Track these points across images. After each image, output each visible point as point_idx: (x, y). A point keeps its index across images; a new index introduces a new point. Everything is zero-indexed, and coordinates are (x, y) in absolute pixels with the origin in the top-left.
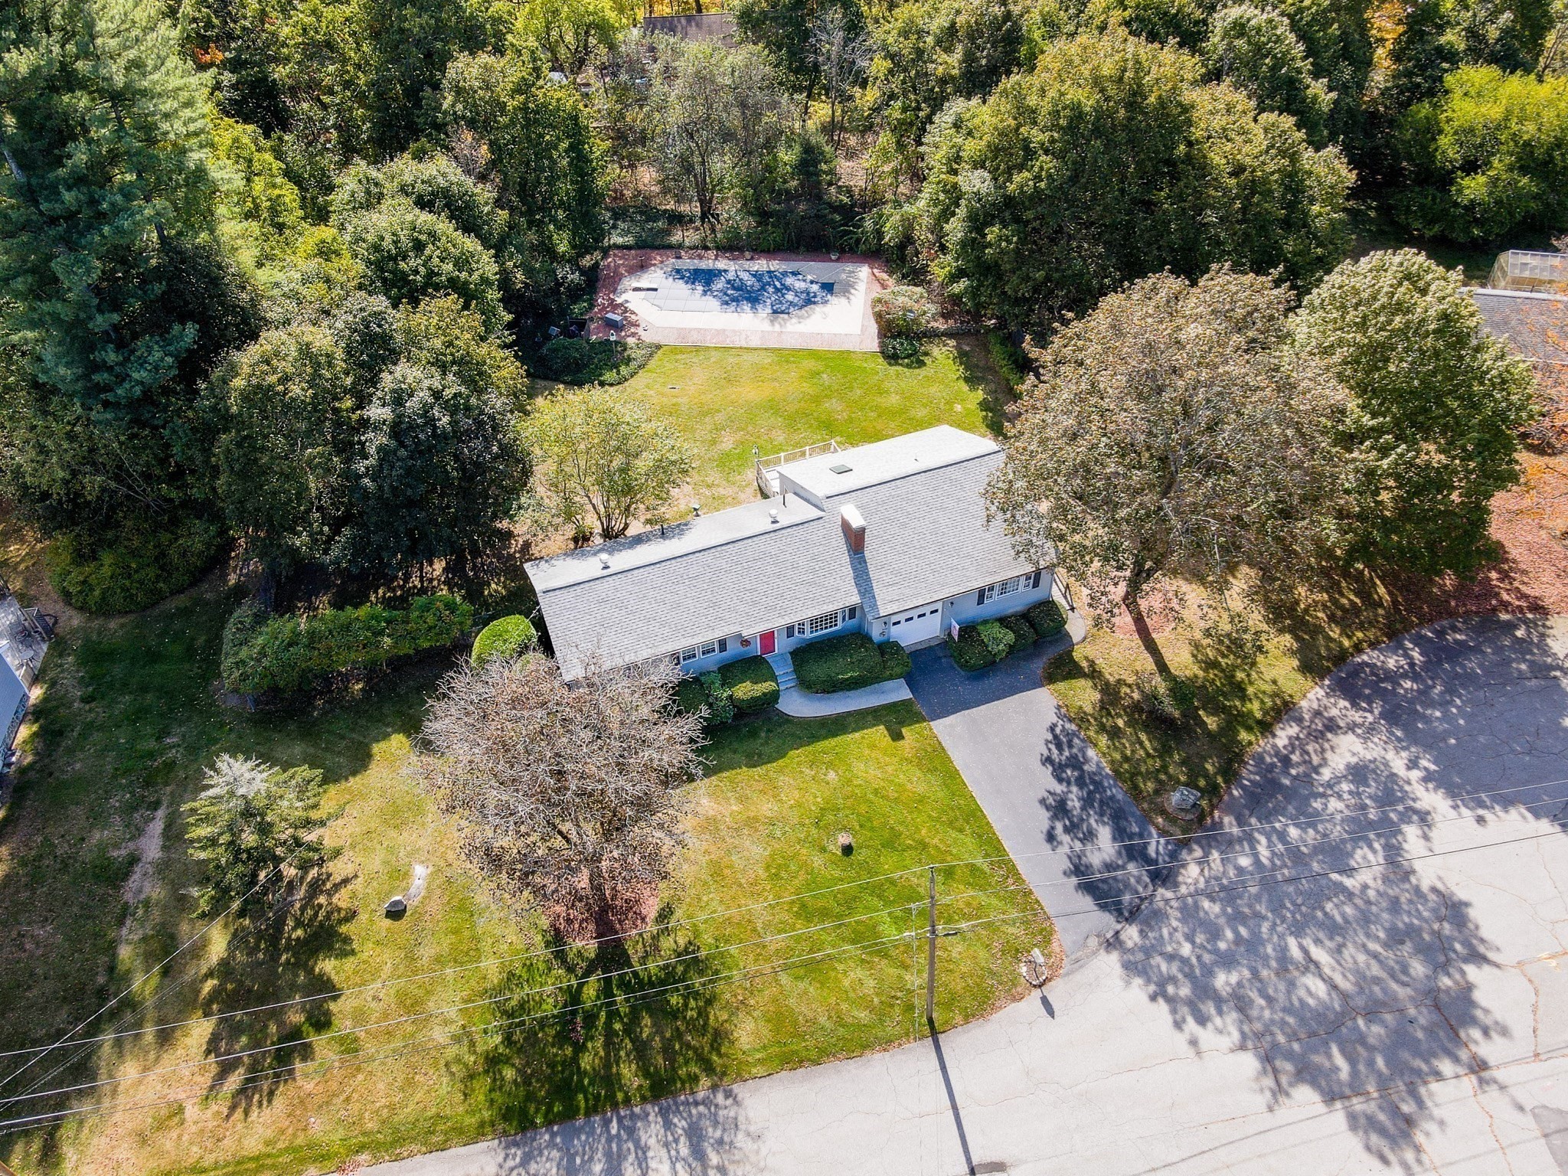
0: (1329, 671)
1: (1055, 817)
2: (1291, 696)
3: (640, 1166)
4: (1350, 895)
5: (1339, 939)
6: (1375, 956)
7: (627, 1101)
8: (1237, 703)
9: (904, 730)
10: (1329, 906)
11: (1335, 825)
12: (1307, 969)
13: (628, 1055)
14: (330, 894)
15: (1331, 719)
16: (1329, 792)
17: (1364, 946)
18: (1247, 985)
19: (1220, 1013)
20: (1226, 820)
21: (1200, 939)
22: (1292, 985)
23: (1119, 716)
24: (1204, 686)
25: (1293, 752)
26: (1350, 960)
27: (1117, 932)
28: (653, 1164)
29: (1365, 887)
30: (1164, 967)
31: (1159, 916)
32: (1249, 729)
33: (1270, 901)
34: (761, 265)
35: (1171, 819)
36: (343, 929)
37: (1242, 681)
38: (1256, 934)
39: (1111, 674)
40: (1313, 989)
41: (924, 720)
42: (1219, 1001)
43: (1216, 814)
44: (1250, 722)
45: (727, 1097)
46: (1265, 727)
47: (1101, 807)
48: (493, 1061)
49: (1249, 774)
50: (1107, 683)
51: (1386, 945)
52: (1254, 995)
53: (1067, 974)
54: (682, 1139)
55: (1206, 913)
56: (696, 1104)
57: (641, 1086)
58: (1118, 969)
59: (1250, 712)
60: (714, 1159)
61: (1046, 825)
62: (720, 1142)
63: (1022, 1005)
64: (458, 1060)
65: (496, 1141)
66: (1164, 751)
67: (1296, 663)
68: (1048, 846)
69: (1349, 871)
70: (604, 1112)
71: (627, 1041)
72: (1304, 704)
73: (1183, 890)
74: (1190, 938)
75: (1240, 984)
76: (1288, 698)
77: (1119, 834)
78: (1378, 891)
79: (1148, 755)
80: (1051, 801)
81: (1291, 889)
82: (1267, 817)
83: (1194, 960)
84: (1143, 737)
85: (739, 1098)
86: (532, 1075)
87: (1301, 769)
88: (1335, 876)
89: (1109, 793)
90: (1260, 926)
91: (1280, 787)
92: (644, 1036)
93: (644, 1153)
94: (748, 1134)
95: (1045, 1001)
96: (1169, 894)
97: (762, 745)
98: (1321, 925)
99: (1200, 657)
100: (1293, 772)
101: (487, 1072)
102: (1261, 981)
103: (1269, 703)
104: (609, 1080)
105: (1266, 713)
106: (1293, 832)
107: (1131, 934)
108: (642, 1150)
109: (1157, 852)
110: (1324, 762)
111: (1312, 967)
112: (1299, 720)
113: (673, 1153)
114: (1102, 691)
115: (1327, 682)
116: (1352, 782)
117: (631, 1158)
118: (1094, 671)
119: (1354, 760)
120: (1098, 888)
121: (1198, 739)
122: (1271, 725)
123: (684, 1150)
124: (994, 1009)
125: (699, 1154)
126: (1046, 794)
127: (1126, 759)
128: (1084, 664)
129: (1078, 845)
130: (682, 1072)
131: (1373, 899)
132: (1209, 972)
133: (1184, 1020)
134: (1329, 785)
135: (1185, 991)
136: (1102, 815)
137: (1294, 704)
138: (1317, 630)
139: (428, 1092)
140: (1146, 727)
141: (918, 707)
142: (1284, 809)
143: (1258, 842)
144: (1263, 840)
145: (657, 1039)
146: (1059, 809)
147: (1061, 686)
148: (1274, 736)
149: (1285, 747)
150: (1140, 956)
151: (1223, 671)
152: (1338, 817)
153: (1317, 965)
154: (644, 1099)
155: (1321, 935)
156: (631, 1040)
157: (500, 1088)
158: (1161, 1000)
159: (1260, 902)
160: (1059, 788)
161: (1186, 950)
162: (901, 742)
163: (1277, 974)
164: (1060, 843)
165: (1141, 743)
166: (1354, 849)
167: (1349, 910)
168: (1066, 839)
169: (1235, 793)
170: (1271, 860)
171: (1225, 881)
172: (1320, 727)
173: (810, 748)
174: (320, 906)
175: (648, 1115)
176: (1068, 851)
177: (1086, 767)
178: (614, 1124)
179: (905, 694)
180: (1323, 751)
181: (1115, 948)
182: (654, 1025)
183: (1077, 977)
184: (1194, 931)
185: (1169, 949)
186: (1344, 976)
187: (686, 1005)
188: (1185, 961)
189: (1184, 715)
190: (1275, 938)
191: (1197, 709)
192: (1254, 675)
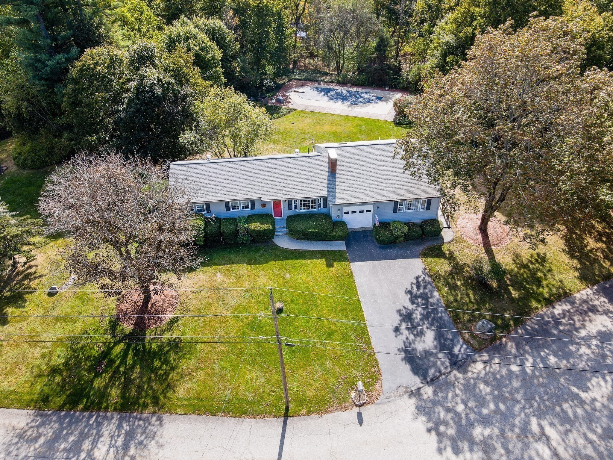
0: (598, 282)
1: (403, 320)
2: (570, 290)
3: (93, 444)
4: (582, 402)
5: (568, 426)
6: (591, 442)
7: (106, 408)
8: (534, 287)
9: (334, 263)
10: (565, 406)
11: (582, 361)
12: (540, 439)
13: (119, 385)
14: (30, 281)
15: (593, 306)
16: (583, 343)
17: (585, 434)
18: (495, 438)
19: (471, 450)
20: (510, 344)
21: (471, 404)
22: (526, 446)
23: (459, 279)
24: (516, 276)
25: (564, 318)
26: (572, 440)
27: (419, 388)
28: (100, 445)
29: (594, 400)
30: (442, 414)
31: (449, 385)
32: (539, 301)
33: (525, 394)
34: (354, 89)
35: (473, 336)
36: (26, 296)
37: (541, 277)
38: (510, 410)
39: (460, 260)
40: (541, 452)
41: (348, 261)
42: (472, 443)
43: (504, 340)
44: (540, 298)
45: (157, 420)
46: (549, 302)
47: (432, 320)
48: (54, 371)
49: (531, 323)
50: (458, 264)
51: (600, 437)
52: (498, 446)
53: (379, 404)
54: (122, 436)
55: (480, 390)
56: (140, 419)
57: (117, 402)
58: (413, 408)
59: (542, 294)
60: (132, 451)
61: (396, 323)
62: (140, 443)
63: (345, 414)
64: (39, 366)
65: (33, 411)
66: (481, 302)
67: (577, 274)
68: (394, 334)
69: (586, 389)
70: (92, 411)
71: (123, 378)
72: (578, 295)
73: (470, 375)
74: (465, 402)
75: (490, 437)
76: (568, 291)
77: (439, 336)
78: (603, 404)
79: (470, 301)
80: (404, 312)
81: (542, 390)
82: (538, 347)
83: (463, 416)
84: (471, 293)
85: (163, 422)
86: (68, 383)
87: (567, 328)
88: (574, 389)
89: (440, 315)
90: (514, 406)
91: (550, 334)
92: (132, 377)
93: (99, 438)
94: (157, 443)
95: (360, 415)
96: (460, 376)
97: (259, 256)
98: (557, 415)
99: (517, 261)
100: (561, 328)
101: (48, 375)
102: (505, 438)
103: (555, 291)
104: (103, 395)
105: (551, 295)
106: (552, 360)
107: (428, 391)
108: (99, 435)
109: (460, 351)
110: (584, 327)
111: (544, 438)
112: (573, 303)
113: (113, 442)
114: (453, 267)
115: (595, 287)
116: (599, 340)
117: (91, 439)
118: (452, 256)
119: (604, 329)
120: (416, 362)
121: (504, 300)
122: (553, 302)
123: (120, 442)
124: (327, 411)
125: (126, 446)
126: (402, 308)
127: (456, 300)
128: (447, 253)
129: (411, 337)
130: (141, 401)
131: (598, 408)
132: (471, 424)
133: (445, 449)
134: (583, 339)
135: (451, 431)
136: (432, 325)
137: (571, 294)
138: (596, 261)
139: (17, 378)
140: (473, 288)
141: (347, 255)
142: (550, 346)
143: (527, 360)
144: (531, 360)
145: (138, 380)
146: (407, 317)
147: (430, 260)
148: (554, 308)
149: (559, 314)
150: (429, 405)
151: (530, 270)
152: (585, 357)
153: (548, 438)
154: (115, 410)
155: (556, 421)
156: (125, 379)
157: (50, 385)
158: (433, 433)
159: (518, 393)
160: (411, 307)
161: (460, 408)
162: (331, 269)
163: (518, 437)
164: (402, 334)
165: (468, 295)
166: (592, 377)
167: (579, 411)
168: (405, 332)
169: (520, 331)
170: (533, 371)
171: (498, 376)
172: (585, 308)
173: (282, 262)
174: (24, 284)
175: (112, 418)
176: (405, 339)
177: (430, 300)
178: (94, 419)
179: (343, 248)
180: (584, 321)
181: (415, 396)
182: (140, 373)
183: (385, 407)
184: (469, 399)
185: (449, 405)
186: (566, 449)
187: (160, 367)
188: (457, 414)
189: (499, 287)
190: (523, 415)
191: (508, 285)
192: (549, 276)
